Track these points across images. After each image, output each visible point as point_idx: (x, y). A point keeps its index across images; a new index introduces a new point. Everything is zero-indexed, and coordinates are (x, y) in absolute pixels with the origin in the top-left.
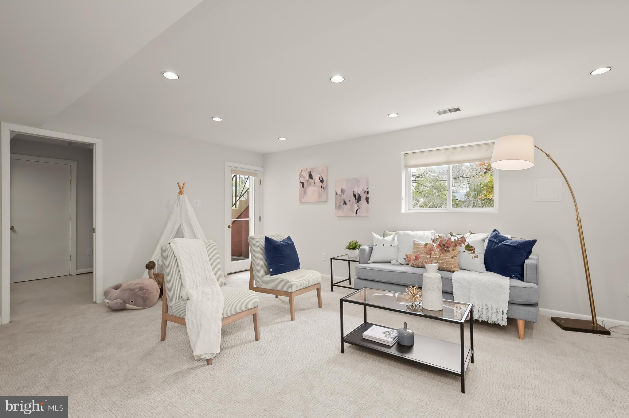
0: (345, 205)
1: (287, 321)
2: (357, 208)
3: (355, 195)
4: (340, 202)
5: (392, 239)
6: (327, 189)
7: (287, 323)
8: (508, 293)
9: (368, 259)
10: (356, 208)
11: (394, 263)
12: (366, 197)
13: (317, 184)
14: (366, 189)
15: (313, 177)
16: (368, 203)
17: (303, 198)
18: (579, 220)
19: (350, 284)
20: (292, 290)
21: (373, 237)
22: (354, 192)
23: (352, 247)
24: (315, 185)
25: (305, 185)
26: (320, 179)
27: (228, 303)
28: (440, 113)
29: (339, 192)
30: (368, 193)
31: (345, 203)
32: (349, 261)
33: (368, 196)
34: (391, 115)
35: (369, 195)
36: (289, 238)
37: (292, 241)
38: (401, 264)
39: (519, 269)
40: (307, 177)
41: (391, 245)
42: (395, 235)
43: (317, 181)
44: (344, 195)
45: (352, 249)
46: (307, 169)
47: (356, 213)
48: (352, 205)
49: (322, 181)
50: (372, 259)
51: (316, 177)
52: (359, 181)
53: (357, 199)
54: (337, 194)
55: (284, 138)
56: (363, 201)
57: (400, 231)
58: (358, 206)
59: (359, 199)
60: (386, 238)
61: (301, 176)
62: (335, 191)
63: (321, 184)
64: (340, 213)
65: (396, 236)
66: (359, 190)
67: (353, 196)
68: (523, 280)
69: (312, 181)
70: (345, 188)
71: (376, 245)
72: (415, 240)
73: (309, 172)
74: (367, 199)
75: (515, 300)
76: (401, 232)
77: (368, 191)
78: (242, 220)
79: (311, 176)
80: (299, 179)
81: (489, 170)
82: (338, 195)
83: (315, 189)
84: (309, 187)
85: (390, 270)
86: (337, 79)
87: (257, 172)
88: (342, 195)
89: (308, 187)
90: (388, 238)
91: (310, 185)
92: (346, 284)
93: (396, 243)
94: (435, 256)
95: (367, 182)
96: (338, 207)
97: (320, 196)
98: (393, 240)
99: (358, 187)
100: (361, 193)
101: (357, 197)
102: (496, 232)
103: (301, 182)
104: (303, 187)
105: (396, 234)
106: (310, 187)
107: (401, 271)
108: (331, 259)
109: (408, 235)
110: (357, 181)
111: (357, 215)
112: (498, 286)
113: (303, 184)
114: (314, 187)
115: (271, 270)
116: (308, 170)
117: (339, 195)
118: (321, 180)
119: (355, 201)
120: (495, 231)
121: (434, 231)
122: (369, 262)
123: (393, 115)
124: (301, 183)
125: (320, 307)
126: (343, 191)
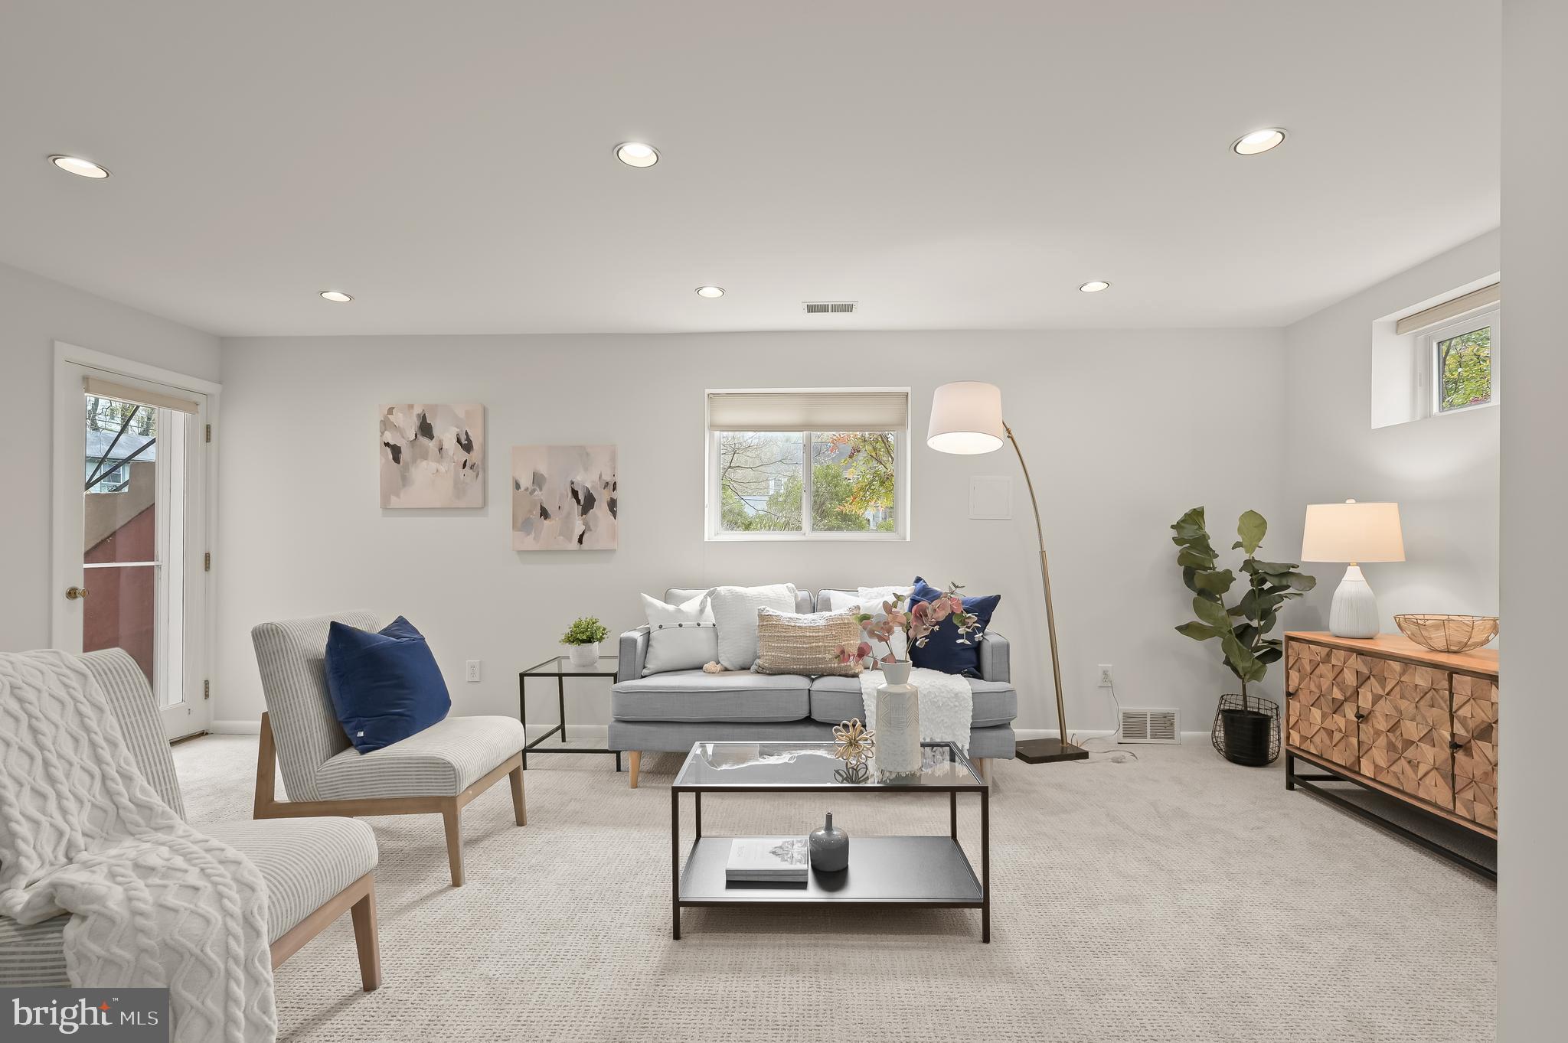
0: (545, 519)
1: (441, 892)
2: (583, 528)
3: (575, 493)
4: (531, 512)
5: (699, 608)
6: (485, 470)
7: (443, 898)
8: (971, 708)
9: (642, 666)
10: (579, 528)
11: (713, 669)
12: (609, 499)
13: (451, 453)
14: (607, 478)
15: (435, 432)
16: (614, 514)
17: (398, 496)
18: (1042, 552)
19: (564, 740)
20: (456, 788)
21: (644, 605)
22: (572, 483)
23: (584, 637)
24: (442, 457)
25: (405, 455)
26: (459, 441)
27: (280, 883)
28: (812, 309)
29: (526, 482)
30: (614, 489)
31: (544, 514)
32: (560, 676)
33: (615, 495)
34: (704, 289)
35: (618, 495)
36: (401, 622)
37: (416, 631)
38: (726, 670)
39: (972, 655)
40: (411, 430)
41: (699, 625)
42: (705, 597)
43: (450, 444)
44: (541, 490)
45: (583, 641)
46: (411, 407)
47: (580, 541)
48: (568, 519)
49: (467, 447)
50: (652, 666)
51: (446, 433)
52: (588, 454)
53: (582, 502)
54: (517, 486)
55: (342, 295)
56: (600, 510)
57: (718, 589)
58: (586, 524)
59: (588, 503)
60: (684, 607)
61: (386, 425)
62: (513, 478)
63: (463, 455)
64: (529, 542)
65: (709, 599)
66: (587, 480)
67: (570, 494)
68: (981, 678)
69: (431, 445)
70: (543, 469)
71: (661, 627)
72: (762, 607)
73: (418, 415)
74: (612, 505)
75: (983, 721)
76: (722, 590)
77: (615, 484)
78: (119, 568)
79: (425, 429)
80: (379, 434)
81: (858, 451)
82: (522, 489)
83: (442, 469)
84: (419, 461)
85: (713, 688)
86: (638, 154)
87: (195, 398)
88: (534, 490)
89: (414, 461)
90: (690, 607)
91: (424, 456)
92: (554, 742)
93: (709, 617)
94: (814, 644)
95: (613, 459)
96: (522, 525)
97: (459, 489)
98: (702, 611)
99: (586, 469)
100: (593, 487)
101: (581, 497)
102: (921, 584)
103: (387, 444)
104: (397, 459)
105: (710, 594)
106: (424, 463)
107: (741, 687)
108: (522, 676)
109: (741, 598)
110: (583, 455)
111: (582, 549)
112: (953, 695)
113: (396, 451)
114: (438, 462)
115: (361, 734)
116: (418, 410)
117: (527, 489)
118: (464, 442)
119: (577, 509)
120: (918, 580)
121: (793, 586)
122: (645, 672)
123: (711, 292)
124: (388, 450)
125: (520, 822)
126: (538, 480)
